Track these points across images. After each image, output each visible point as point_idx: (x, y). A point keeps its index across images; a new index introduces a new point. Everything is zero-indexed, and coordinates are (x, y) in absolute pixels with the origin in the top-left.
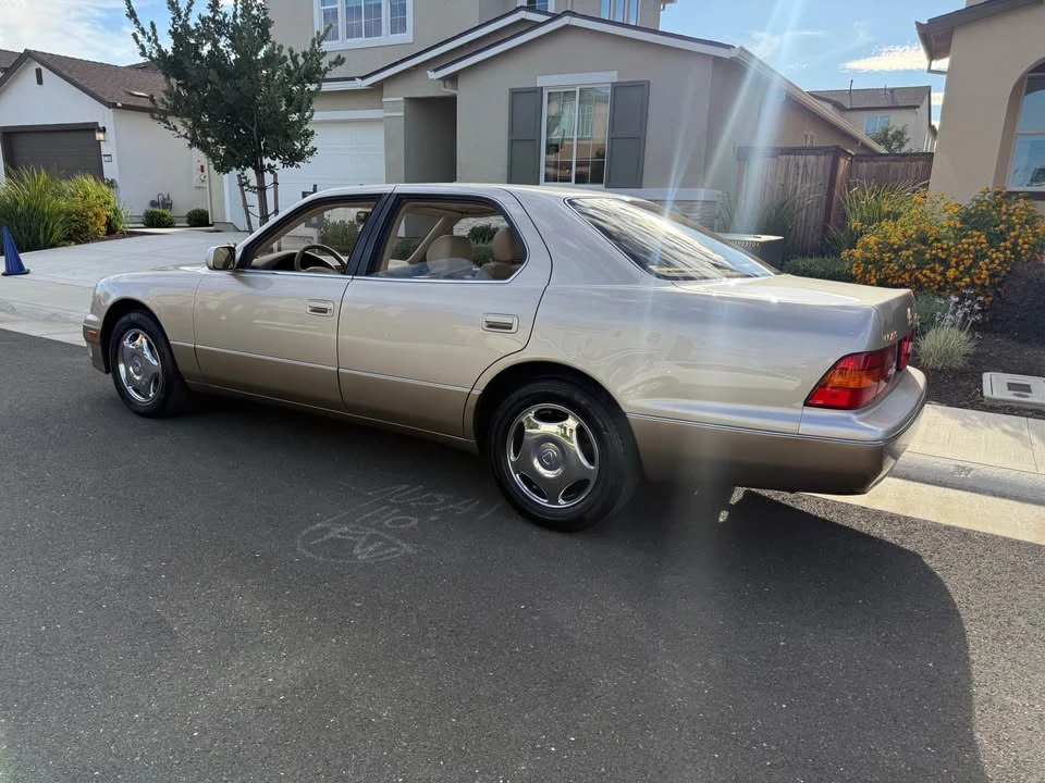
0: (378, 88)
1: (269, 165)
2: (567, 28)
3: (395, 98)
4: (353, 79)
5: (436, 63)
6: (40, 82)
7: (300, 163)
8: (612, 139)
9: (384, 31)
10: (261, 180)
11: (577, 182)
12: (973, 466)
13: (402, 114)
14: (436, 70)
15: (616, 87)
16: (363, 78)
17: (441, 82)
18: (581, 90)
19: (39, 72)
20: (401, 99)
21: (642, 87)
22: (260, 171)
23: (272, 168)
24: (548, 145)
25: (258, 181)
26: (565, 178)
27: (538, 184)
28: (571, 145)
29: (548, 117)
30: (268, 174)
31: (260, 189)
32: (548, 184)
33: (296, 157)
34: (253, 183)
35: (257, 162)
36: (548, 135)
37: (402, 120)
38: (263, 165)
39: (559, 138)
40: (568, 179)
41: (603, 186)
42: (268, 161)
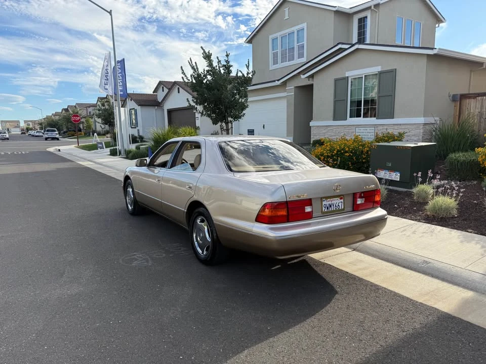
0: (285, 83)
2: (357, 49)
3: (291, 87)
4: (274, 81)
5: (304, 72)
6: (179, 92)
7: (239, 120)
8: (379, 97)
9: (295, 58)
11: (363, 117)
12: (431, 261)
13: (293, 94)
14: (304, 74)
15: (381, 73)
16: (278, 80)
17: (307, 79)
18: (365, 76)
19: (178, 88)
20: (293, 87)
21: (393, 72)
22: (227, 123)
23: (231, 121)
24: (351, 102)
25: (226, 127)
26: (359, 116)
27: (346, 119)
28: (361, 101)
29: (351, 90)
30: (230, 124)
31: (227, 130)
32: (351, 118)
33: (237, 117)
34: (225, 128)
35: (226, 120)
36: (351, 97)
37: (293, 96)
38: (228, 121)
39: (356, 98)
40: (360, 116)
41: (375, 118)
42: (230, 119)
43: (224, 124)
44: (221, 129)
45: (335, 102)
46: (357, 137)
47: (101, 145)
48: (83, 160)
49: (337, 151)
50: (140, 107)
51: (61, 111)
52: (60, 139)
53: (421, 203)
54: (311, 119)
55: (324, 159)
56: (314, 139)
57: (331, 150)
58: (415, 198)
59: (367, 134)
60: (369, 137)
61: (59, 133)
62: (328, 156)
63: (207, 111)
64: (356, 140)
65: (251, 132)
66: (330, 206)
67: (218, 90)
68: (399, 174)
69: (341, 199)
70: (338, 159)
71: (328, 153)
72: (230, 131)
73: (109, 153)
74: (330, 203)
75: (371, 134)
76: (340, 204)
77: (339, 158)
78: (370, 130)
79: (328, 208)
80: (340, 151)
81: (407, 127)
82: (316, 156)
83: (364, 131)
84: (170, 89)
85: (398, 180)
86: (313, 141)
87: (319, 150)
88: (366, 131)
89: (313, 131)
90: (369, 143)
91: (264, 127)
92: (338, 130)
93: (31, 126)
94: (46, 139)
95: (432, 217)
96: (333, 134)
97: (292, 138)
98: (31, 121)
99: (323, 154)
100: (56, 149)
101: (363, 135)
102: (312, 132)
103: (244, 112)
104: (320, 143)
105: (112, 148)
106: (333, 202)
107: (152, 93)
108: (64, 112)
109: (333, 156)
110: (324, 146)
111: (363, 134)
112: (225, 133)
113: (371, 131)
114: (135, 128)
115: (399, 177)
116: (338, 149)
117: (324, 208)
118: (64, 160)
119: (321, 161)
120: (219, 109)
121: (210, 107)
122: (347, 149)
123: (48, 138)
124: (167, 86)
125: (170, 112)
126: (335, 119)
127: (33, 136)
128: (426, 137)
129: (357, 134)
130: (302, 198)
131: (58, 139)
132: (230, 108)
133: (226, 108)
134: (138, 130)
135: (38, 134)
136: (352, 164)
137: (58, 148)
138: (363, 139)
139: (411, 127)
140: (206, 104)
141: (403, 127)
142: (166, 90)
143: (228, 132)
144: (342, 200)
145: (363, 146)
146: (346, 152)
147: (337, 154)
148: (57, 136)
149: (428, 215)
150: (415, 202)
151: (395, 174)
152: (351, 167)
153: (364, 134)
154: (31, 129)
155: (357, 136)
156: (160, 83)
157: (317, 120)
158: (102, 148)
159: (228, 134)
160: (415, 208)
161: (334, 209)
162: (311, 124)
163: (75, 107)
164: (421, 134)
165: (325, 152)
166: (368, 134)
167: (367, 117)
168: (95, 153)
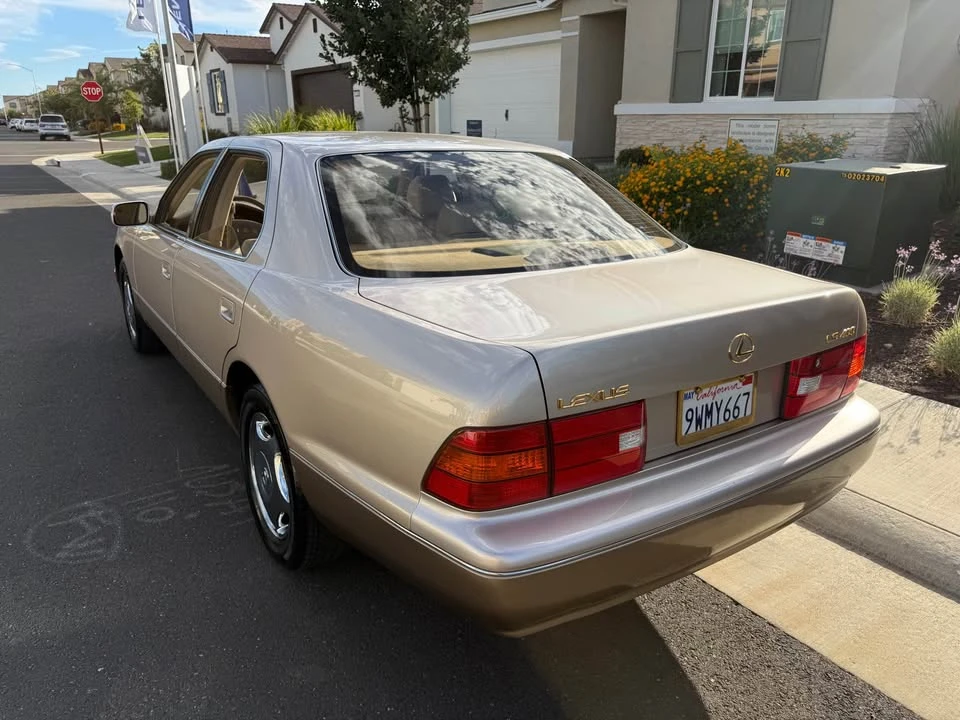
0: (557, 7)
1: (423, 96)
3: (571, 16)
6: (315, 29)
7: (444, 94)
8: (787, 43)
10: (416, 112)
11: (744, 95)
13: (577, 33)
19: (315, 21)
20: (577, 17)
22: (415, 103)
23: (424, 98)
24: (716, 55)
25: (415, 113)
26: (732, 91)
27: (702, 100)
28: (741, 54)
29: (718, 24)
30: (422, 106)
31: (417, 120)
32: (712, 98)
33: (440, 88)
34: (411, 115)
35: (413, 96)
36: (716, 44)
37: (577, 40)
38: (418, 97)
39: (729, 47)
40: (735, 93)
41: (773, 98)
42: (422, 92)
43: (408, 106)
44: (402, 117)
45: (677, 54)
46: (733, 146)
47: (144, 155)
48: (100, 188)
49: (684, 182)
50: (230, 65)
51: (75, 76)
52: (72, 137)
53: (901, 329)
54: (616, 96)
55: (650, 200)
56: (623, 148)
57: (669, 179)
58: (886, 314)
59: (756, 137)
60: (763, 144)
61: (69, 125)
62: (661, 195)
63: (366, 72)
64: (733, 151)
65: (475, 129)
66: (709, 413)
67: (394, 16)
68: (843, 248)
69: (747, 381)
70: (684, 200)
71: (660, 187)
72: (423, 122)
73: (160, 173)
74: (708, 401)
75: (768, 138)
76: (741, 404)
77: (688, 200)
78: (766, 126)
79: (699, 422)
80: (692, 182)
81: (849, 122)
82: (631, 194)
83: (751, 130)
84: (297, 24)
85: (840, 262)
86: (622, 152)
87: (638, 176)
88: (756, 130)
89: (621, 128)
90: (764, 162)
91: (507, 116)
92: (679, 125)
93: (18, 109)
94: (43, 137)
95: (944, 375)
96: (668, 136)
97: (570, 144)
98: (18, 98)
99: (649, 188)
100: (52, 161)
101: (747, 140)
102: (618, 130)
103: (456, 75)
104: (638, 157)
105: (166, 161)
106: (718, 398)
107: (258, 34)
108: (81, 77)
109: (672, 194)
110: (650, 167)
111: (748, 137)
112: (412, 127)
113: (768, 130)
114: (224, 114)
115: (842, 256)
116: (689, 175)
117: (685, 425)
118: (59, 187)
119: (642, 206)
120: (397, 66)
121: (373, 61)
122: (710, 177)
123: (46, 135)
124: (289, 15)
125: (299, 77)
126: (674, 98)
127: (19, 130)
128: (892, 148)
129: (737, 137)
130: (609, 401)
131: (67, 138)
132: (421, 64)
133: (414, 64)
134: (229, 120)
135: (27, 126)
136: (719, 215)
137: (57, 158)
138: (750, 152)
139: (857, 121)
140: (364, 54)
141: (841, 122)
142: (288, 26)
143: (418, 124)
144: (749, 388)
145: (750, 167)
146: (708, 184)
147: (684, 188)
148: (66, 131)
149: (930, 370)
150: (886, 327)
151: (832, 245)
152: (717, 224)
153: (751, 137)
154: (19, 116)
155: (736, 143)
156: (275, 8)
157: (633, 100)
158: (146, 160)
159: (418, 130)
160: (890, 345)
161: (722, 421)
162: (619, 109)
163: (104, 66)
164: (884, 140)
165: (653, 184)
166: (762, 137)
167: (754, 95)
168: (132, 171)
